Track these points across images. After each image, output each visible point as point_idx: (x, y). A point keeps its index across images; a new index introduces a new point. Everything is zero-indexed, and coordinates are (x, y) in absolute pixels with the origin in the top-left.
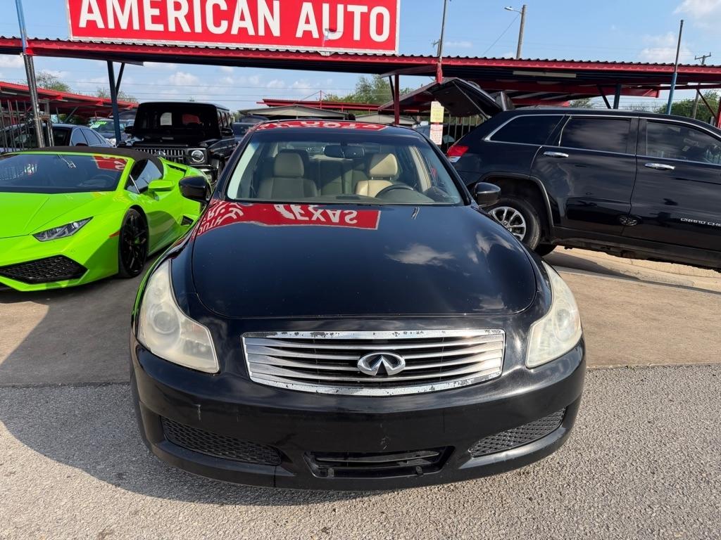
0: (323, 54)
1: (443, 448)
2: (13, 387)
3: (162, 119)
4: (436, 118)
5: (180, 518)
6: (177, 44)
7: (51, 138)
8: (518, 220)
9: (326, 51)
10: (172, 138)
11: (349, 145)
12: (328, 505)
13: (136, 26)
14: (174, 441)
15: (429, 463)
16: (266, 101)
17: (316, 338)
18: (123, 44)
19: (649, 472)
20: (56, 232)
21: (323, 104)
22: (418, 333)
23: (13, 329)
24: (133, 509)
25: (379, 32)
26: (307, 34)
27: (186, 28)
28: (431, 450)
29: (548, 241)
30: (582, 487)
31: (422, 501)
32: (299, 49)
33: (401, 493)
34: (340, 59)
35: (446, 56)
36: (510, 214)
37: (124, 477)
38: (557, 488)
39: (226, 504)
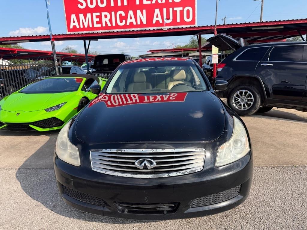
0: (164, 29)
1: (176, 203)
2: (28, 169)
3: (104, 61)
4: (215, 52)
5: (71, 226)
6: (106, 31)
7: (61, 72)
8: (250, 96)
9: (165, 28)
10: (108, 69)
11: (158, 67)
12: (132, 225)
13: (91, 26)
14: (67, 193)
15: (170, 209)
16: (150, 51)
17: (118, 152)
18: (86, 33)
19: (291, 220)
20: (53, 108)
21: (174, 50)
22: (162, 150)
23: (35, 146)
24: (55, 221)
25: (188, 17)
26: (157, 22)
27: (109, 25)
28: (171, 203)
29: (265, 105)
30: (253, 225)
31: (174, 226)
32: (154, 28)
33: (165, 222)
34: (171, 31)
35: (219, 25)
36: (246, 93)
37: (56, 207)
38: (241, 225)
39: (91, 221)
